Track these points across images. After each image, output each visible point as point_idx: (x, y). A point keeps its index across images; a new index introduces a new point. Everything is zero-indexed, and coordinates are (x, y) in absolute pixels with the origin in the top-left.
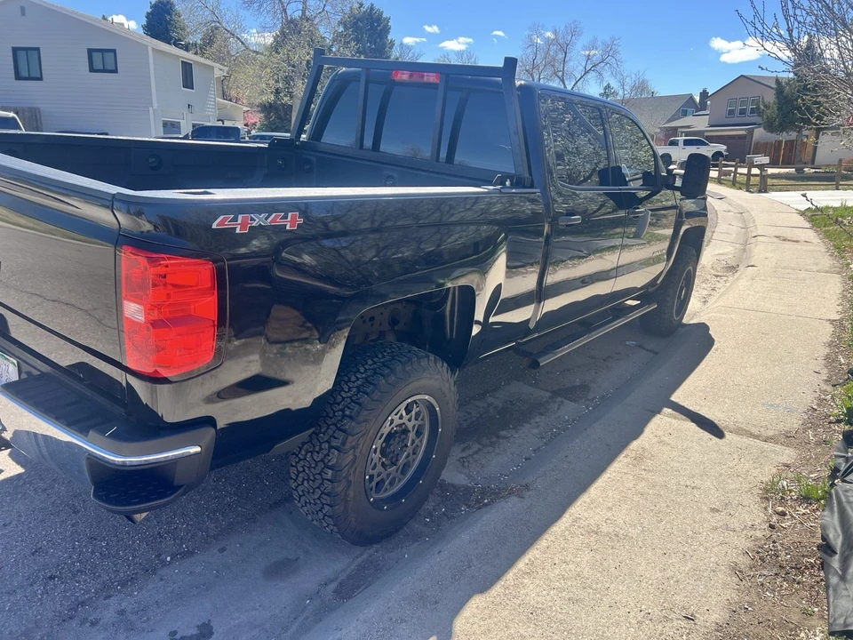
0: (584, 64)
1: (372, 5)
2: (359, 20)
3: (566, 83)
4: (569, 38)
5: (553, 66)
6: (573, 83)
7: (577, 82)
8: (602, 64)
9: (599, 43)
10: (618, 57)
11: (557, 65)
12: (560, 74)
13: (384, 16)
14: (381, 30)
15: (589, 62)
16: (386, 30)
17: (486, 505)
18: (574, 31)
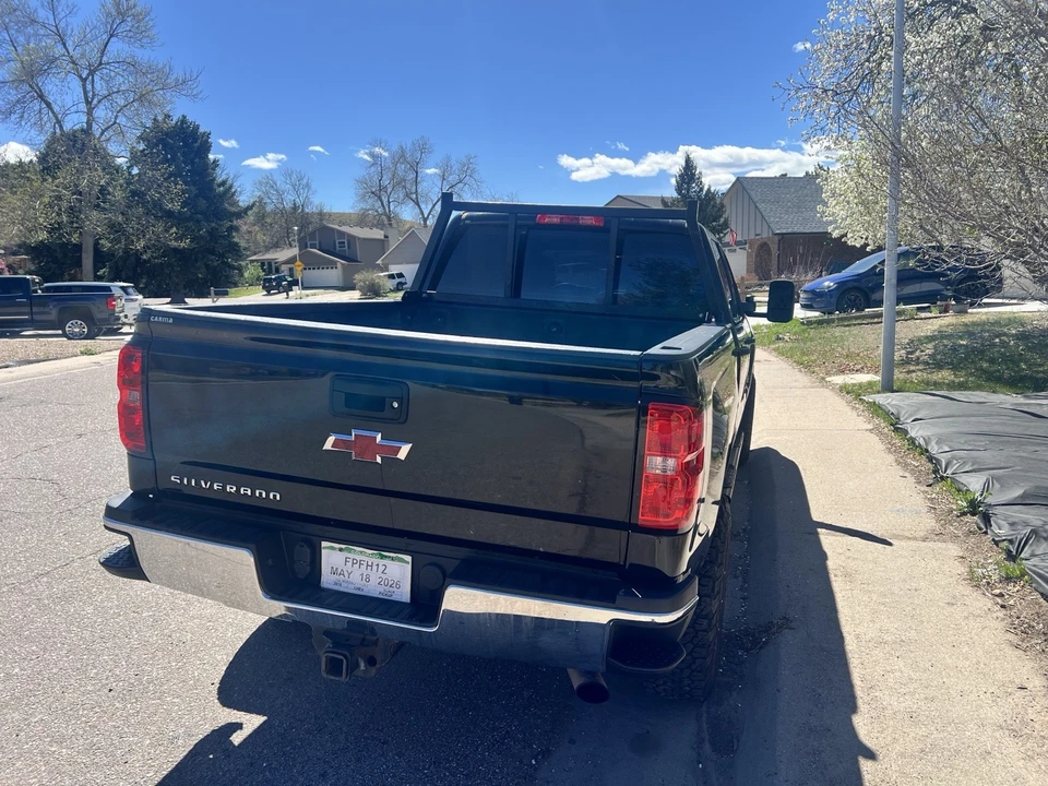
0: (439, 184)
1: (184, 117)
2: (167, 134)
3: (423, 206)
4: (419, 155)
5: (404, 187)
6: (430, 207)
7: (434, 205)
8: (460, 185)
9: (453, 162)
10: (476, 176)
11: (408, 186)
12: (414, 196)
13: (201, 130)
14: (199, 148)
15: (445, 183)
16: (206, 147)
17: (766, 643)
18: (423, 148)
